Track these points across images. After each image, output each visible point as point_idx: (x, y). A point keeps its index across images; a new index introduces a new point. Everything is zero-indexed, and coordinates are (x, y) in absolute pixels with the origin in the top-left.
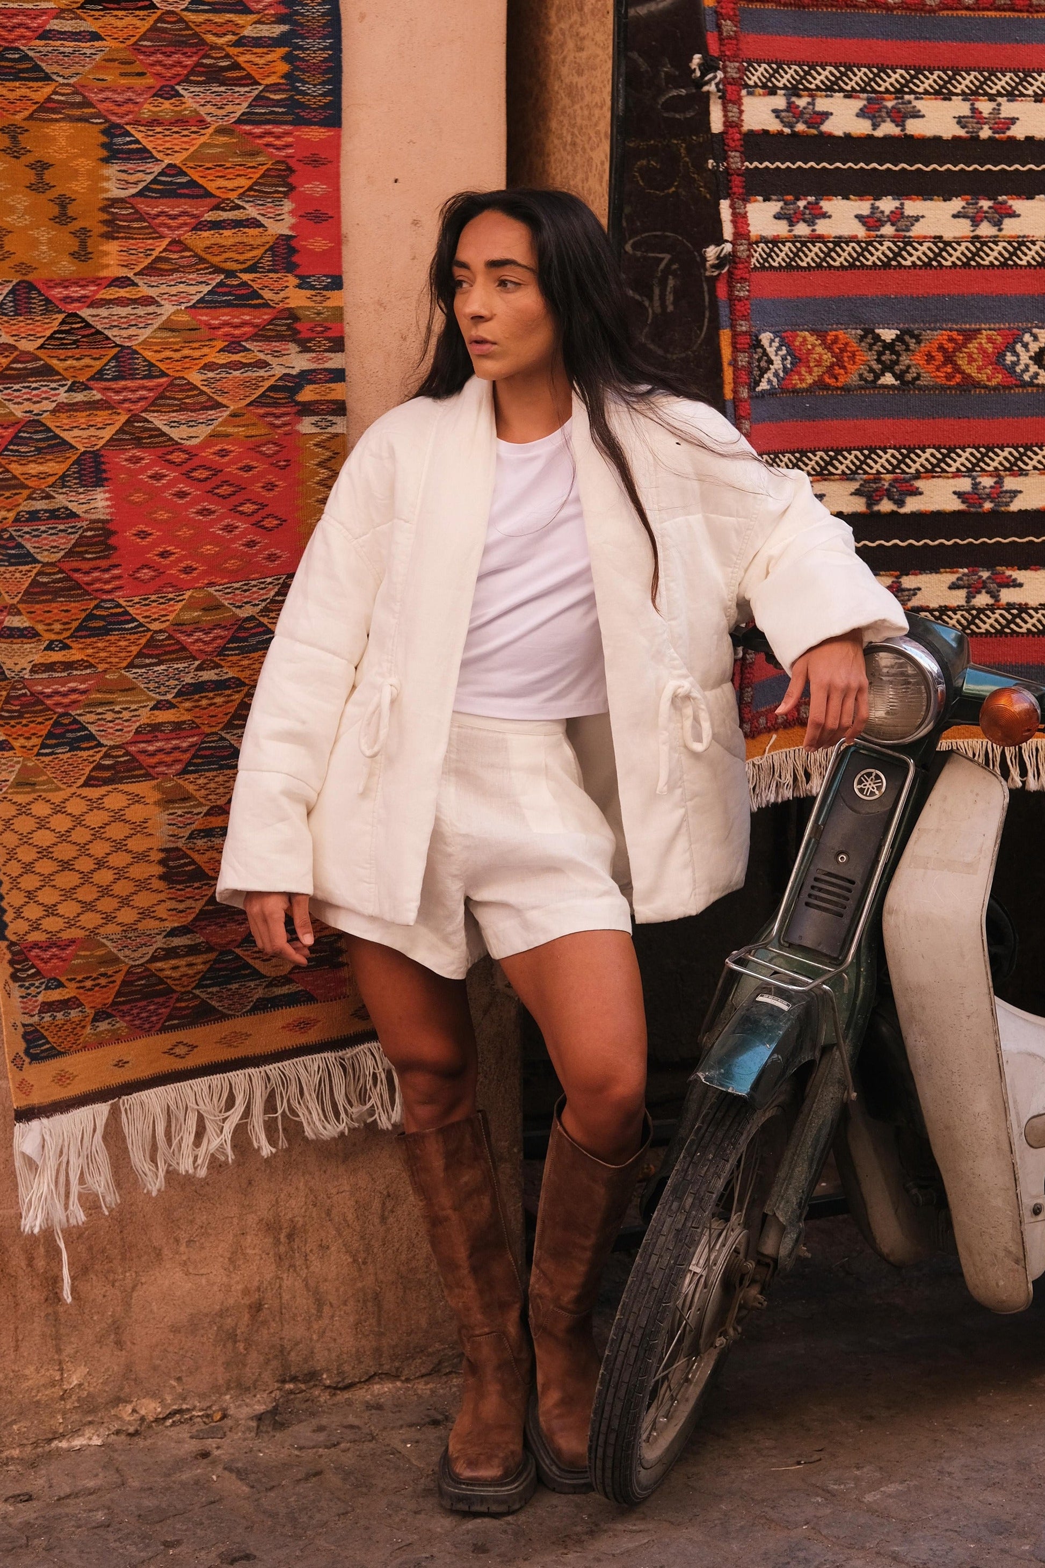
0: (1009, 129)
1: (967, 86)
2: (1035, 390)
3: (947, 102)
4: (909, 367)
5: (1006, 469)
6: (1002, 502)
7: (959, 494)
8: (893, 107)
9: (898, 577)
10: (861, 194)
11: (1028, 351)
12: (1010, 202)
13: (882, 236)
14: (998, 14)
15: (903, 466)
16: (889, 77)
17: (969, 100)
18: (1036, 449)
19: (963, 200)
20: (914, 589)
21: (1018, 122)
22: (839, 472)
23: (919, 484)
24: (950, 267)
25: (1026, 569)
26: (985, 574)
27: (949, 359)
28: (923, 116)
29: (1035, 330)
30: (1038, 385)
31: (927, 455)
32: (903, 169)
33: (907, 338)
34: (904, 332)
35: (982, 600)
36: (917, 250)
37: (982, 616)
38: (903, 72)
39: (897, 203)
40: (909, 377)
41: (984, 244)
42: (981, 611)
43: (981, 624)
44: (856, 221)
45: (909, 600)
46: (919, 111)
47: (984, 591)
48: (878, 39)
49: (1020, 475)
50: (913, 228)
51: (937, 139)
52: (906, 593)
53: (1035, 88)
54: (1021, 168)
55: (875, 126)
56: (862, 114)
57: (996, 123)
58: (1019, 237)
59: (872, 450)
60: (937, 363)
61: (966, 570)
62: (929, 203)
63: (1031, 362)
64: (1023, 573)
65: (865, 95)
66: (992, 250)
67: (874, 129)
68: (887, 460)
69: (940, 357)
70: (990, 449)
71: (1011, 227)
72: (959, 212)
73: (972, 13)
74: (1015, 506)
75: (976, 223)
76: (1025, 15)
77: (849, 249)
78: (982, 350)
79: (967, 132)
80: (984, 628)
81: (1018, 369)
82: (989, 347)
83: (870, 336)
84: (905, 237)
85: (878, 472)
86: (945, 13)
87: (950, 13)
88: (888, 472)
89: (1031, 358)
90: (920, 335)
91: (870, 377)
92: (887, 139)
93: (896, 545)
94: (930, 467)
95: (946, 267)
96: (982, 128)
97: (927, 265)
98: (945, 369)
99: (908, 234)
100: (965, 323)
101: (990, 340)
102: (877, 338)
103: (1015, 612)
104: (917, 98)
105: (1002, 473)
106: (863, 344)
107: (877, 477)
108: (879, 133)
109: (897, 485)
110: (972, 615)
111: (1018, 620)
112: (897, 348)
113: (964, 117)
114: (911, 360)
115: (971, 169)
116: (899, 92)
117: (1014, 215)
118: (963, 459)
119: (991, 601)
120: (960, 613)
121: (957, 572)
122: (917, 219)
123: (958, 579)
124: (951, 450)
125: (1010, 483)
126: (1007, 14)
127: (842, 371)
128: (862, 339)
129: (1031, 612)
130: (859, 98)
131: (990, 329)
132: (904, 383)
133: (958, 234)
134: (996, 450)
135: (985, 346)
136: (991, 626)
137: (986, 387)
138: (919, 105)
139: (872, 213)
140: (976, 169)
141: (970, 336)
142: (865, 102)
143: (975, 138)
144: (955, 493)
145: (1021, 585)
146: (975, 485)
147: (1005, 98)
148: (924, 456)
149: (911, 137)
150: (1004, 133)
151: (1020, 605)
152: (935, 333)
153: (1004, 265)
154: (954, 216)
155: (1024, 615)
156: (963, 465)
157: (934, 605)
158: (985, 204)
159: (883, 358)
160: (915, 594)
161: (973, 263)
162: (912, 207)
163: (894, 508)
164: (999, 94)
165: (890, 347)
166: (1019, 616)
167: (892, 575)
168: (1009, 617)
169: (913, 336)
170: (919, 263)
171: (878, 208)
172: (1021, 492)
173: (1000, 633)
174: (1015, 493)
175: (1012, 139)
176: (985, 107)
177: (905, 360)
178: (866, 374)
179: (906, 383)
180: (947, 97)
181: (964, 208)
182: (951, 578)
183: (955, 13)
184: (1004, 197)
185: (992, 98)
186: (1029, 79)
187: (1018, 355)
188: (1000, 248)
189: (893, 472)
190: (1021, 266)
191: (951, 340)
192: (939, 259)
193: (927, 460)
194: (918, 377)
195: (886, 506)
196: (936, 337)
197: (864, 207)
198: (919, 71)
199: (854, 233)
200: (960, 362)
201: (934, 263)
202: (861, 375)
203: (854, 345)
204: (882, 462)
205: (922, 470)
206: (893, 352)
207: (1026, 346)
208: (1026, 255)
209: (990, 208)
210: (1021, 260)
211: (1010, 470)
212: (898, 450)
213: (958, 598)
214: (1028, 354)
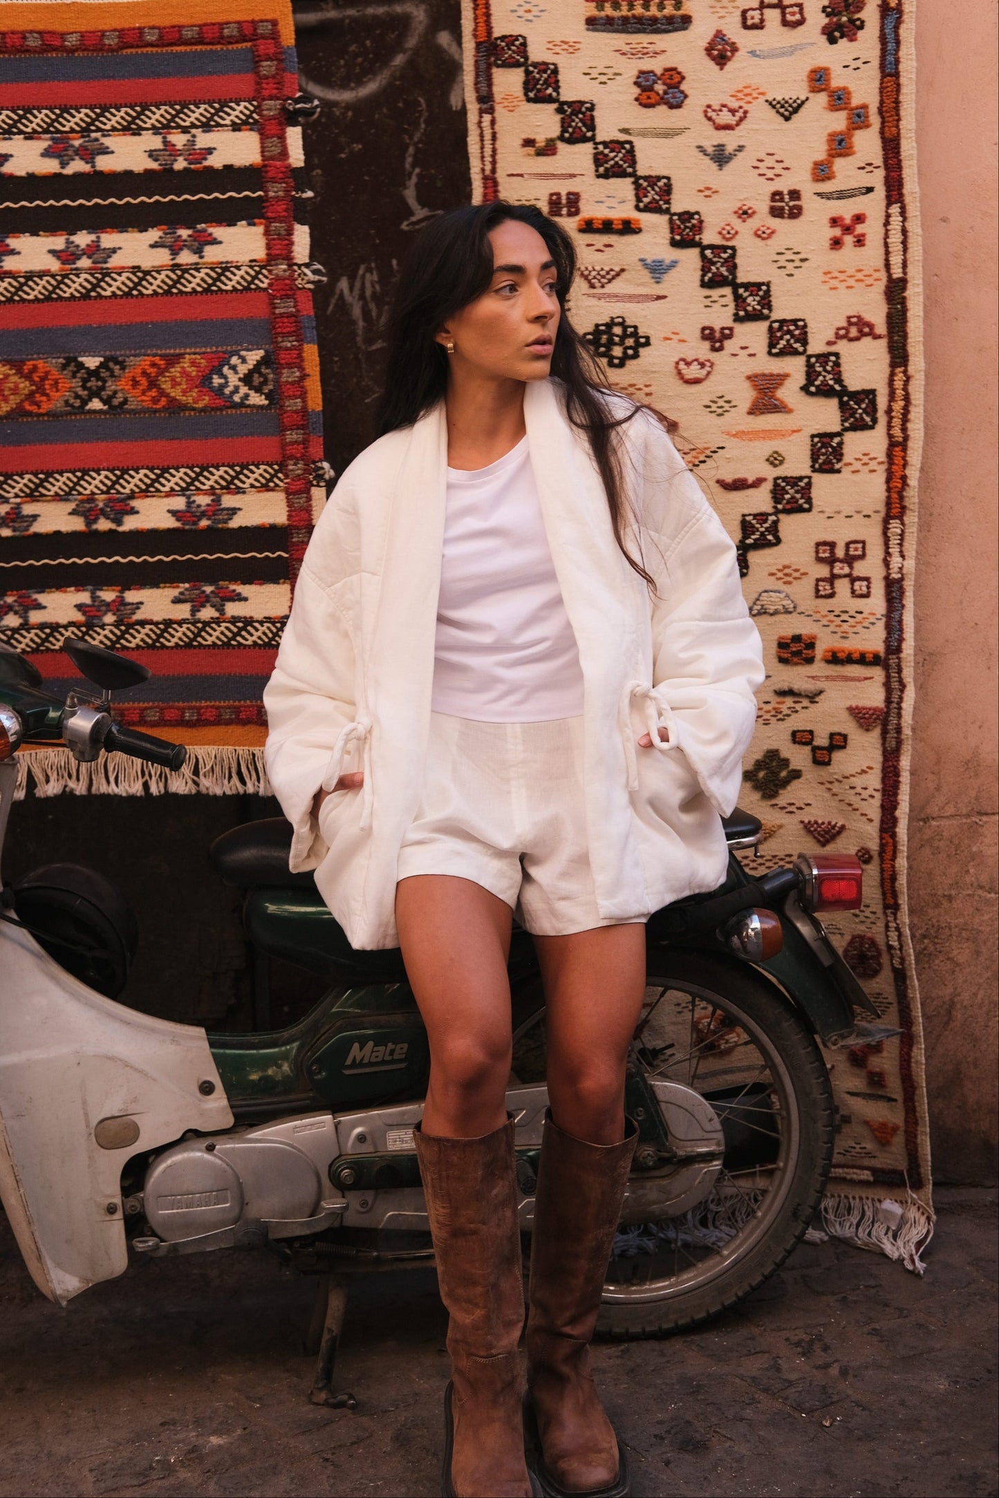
0: (206, 159)
1: (157, 120)
2: (249, 410)
3: (136, 138)
4: (115, 392)
5: (223, 488)
6: (219, 520)
7: (174, 513)
8: (81, 145)
9: (122, 591)
10: (52, 230)
11: (236, 373)
12: (210, 230)
13: (76, 269)
14: (188, 48)
15: (117, 487)
16: (74, 117)
17: (160, 134)
18: (252, 467)
19: (159, 230)
20: (138, 603)
21: (215, 153)
22: (52, 493)
23: (135, 503)
24: (152, 295)
25: (251, 583)
26: (208, 589)
27: (153, 384)
28: (112, 152)
29: (243, 353)
30: (249, 406)
31: (141, 475)
32: (97, 204)
33: (111, 364)
34: (108, 359)
35: (207, 613)
36: (115, 280)
37: (208, 629)
38: (87, 111)
39: (93, 237)
40: (116, 402)
41: (185, 271)
42: (206, 624)
43: (207, 637)
44: (50, 256)
45: (134, 613)
46: (108, 148)
47: (208, 605)
48: (59, 81)
49: (238, 493)
50: (109, 260)
51: (128, 173)
52: (129, 607)
53: (232, 117)
54: (221, 197)
55: (63, 165)
56: (46, 154)
57: (190, 155)
58: (222, 263)
59: (85, 472)
60: (141, 388)
61: (187, 585)
62: (125, 235)
63: (240, 383)
64: (247, 587)
65: (49, 136)
66: (194, 277)
67: (63, 168)
68: (101, 482)
69: (144, 382)
70: (204, 468)
71: (212, 254)
72: (156, 242)
73: (159, 50)
74: (235, 523)
75: (175, 252)
76: (219, 47)
77: (43, 283)
78: (184, 373)
79: (160, 165)
80: (210, 640)
81: (227, 391)
82: (193, 371)
83: (73, 364)
84: (102, 269)
85: (93, 493)
86: (129, 51)
87: (134, 51)
88: (103, 492)
89: (240, 380)
90: (125, 361)
91: (78, 403)
92: (78, 176)
93: (117, 562)
94: (144, 487)
95: (148, 295)
96: (176, 160)
97: (128, 295)
98: (150, 394)
99: (105, 266)
100: (170, 348)
101: (193, 363)
102: (81, 366)
103: (240, 625)
104: (104, 136)
105: (218, 491)
106: (65, 372)
107: (91, 498)
108: (69, 171)
109: (111, 504)
110: (197, 628)
111: (244, 633)
112: (102, 375)
113: (155, 150)
114: (118, 386)
115: (167, 199)
116: (85, 131)
117: (215, 242)
118: (177, 478)
119: (216, 615)
120: (185, 626)
121: (178, 587)
122: (114, 251)
123: (181, 593)
124: (165, 470)
125: (228, 501)
126: (199, 48)
127: (44, 399)
128: (64, 367)
129: (256, 625)
130: (39, 139)
131: (195, 354)
132: (112, 407)
133: (157, 263)
134: (211, 469)
135: (188, 369)
136: (218, 638)
137: (194, 409)
138: (107, 141)
139: (67, 248)
140: (172, 200)
141: (172, 360)
142: (50, 143)
143: (168, 171)
144: (169, 511)
145: (246, 599)
146: (189, 503)
147: (200, 130)
148: (138, 477)
149: (101, 173)
150: (201, 163)
151: (245, 618)
152: (138, 359)
153: (207, 291)
154: (152, 246)
155: (249, 628)
156: (177, 484)
157: (157, 618)
158: (184, 233)
159: (89, 385)
160: (138, 608)
161: (175, 291)
162: (109, 240)
163: (113, 526)
164: (193, 126)
165: (94, 373)
166: (244, 628)
167: (113, 590)
168: (235, 630)
169: (117, 363)
170: (119, 293)
171: (72, 242)
172: (240, 509)
173: (227, 645)
174: (234, 511)
175: (210, 169)
176: (179, 139)
177: (111, 386)
178: (72, 401)
179: (115, 408)
180: (137, 132)
181: (161, 237)
182: (174, 592)
183: (139, 51)
184: (203, 225)
185: (185, 130)
186: (226, 109)
187: (225, 377)
188: (202, 275)
189: (107, 492)
190: (226, 291)
191: (153, 365)
192: (139, 288)
193: (141, 480)
194: (125, 401)
195: (103, 525)
196: (139, 363)
197: (59, 242)
198: (105, 109)
199: (47, 268)
200: (164, 386)
201: (135, 292)
202: (67, 402)
203: (55, 373)
204: (95, 483)
205: (137, 490)
206: (99, 378)
207: (234, 368)
208: (230, 280)
209: (189, 236)
210: (226, 285)
211: (227, 488)
212: (112, 471)
213: (184, 611)
214: (237, 376)
